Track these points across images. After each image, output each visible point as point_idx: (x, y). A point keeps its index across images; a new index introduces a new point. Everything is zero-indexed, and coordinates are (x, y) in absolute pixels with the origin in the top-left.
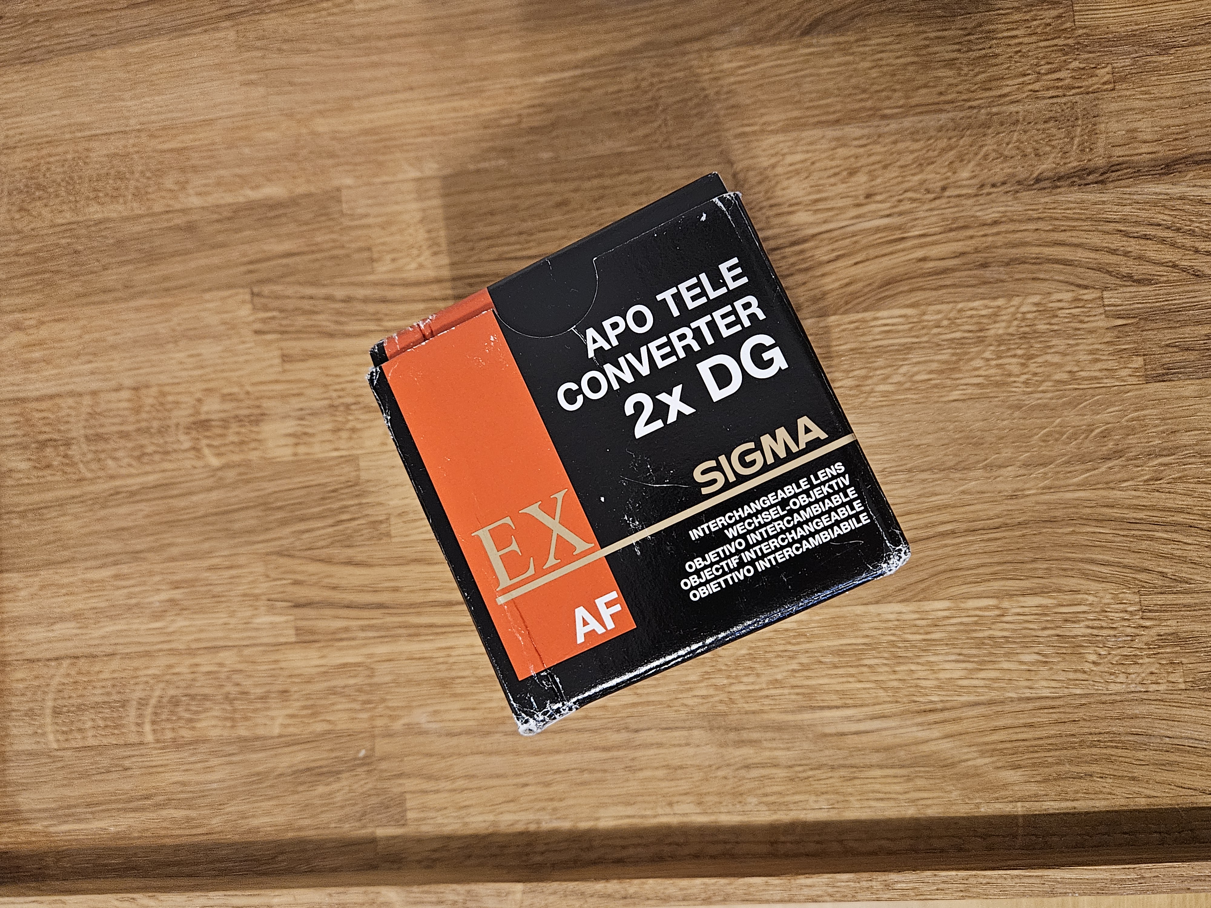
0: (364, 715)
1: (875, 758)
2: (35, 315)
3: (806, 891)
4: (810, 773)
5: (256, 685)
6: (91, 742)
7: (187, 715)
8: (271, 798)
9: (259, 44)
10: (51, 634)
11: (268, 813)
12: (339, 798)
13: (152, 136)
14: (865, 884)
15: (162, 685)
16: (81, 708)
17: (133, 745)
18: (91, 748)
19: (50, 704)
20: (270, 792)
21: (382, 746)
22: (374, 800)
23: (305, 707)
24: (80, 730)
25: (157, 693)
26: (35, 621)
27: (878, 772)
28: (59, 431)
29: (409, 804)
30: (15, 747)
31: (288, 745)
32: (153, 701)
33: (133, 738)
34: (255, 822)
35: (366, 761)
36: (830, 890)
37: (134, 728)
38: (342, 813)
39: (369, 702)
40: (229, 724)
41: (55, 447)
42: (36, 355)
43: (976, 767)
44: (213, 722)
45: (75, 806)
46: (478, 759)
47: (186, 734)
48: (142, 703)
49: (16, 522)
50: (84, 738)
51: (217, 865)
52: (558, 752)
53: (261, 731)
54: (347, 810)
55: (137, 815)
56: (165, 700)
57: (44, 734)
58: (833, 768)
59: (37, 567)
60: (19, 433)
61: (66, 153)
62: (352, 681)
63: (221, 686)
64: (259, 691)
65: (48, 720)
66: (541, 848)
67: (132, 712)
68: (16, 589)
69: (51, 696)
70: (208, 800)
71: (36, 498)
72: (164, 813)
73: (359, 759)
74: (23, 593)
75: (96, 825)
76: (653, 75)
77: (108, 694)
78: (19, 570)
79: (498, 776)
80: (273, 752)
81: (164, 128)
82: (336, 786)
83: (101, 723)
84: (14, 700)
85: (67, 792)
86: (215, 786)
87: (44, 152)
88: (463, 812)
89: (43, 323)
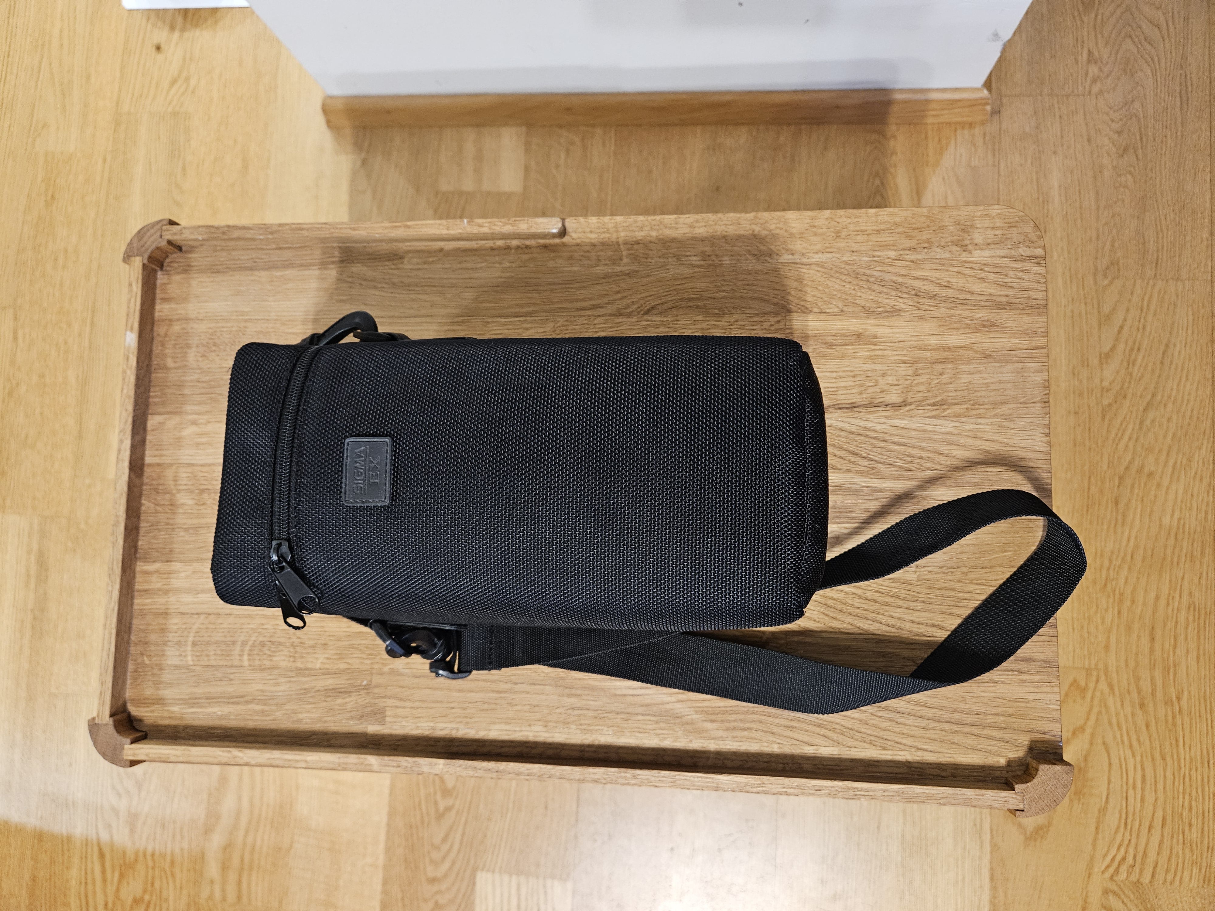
0: (368, 662)
1: (640, 710)
2: (205, 417)
3: (592, 776)
4: (605, 715)
5: (310, 639)
6: (213, 663)
7: (269, 653)
8: (311, 704)
9: (349, 279)
10: (196, 600)
11: (309, 712)
12: (349, 706)
13: (284, 324)
14: (623, 775)
15: (256, 634)
16: (208, 643)
17: (236, 666)
18: (212, 666)
19: (191, 639)
20: (311, 700)
21: (376, 680)
22: (368, 709)
23: (336, 654)
24: (207, 655)
25: (253, 638)
26: (188, 591)
27: (640, 717)
28: (212, 485)
29: (388, 713)
30: (169, 662)
31: (323, 674)
32: (250, 643)
33: (236, 663)
34: (301, 716)
35: (366, 688)
36: (605, 776)
37: (238, 657)
38: (349, 715)
39: (372, 654)
40: (292, 659)
41: (210, 494)
42: (204, 440)
43: (692, 719)
44: (283, 658)
45: (199, 698)
46: (428, 691)
47: (267, 663)
48: (244, 643)
49: (182, 534)
50: (209, 660)
51: (277, 738)
52: (472, 691)
53: (310, 665)
54: (353, 714)
55: (235, 706)
56: (257, 642)
57: (186, 656)
58: (618, 713)
59: (192, 561)
60: (190, 483)
61: (233, 327)
62: (363, 642)
63: (290, 638)
64: (311, 643)
65: (189, 648)
66: (457, 744)
67: (238, 648)
68: (179, 572)
69: (192, 635)
70: (275, 701)
71: (194, 521)
72: (250, 706)
73: (361, 685)
74: (183, 574)
75: (210, 710)
76: (563, 326)
77: (225, 636)
78: (181, 561)
79: (438, 702)
80: (315, 678)
81: (289, 321)
82: (348, 700)
83: (219, 652)
84: (170, 635)
85: (195, 690)
86: (280, 694)
87: (220, 325)
88: (417, 720)
89: (209, 422)
